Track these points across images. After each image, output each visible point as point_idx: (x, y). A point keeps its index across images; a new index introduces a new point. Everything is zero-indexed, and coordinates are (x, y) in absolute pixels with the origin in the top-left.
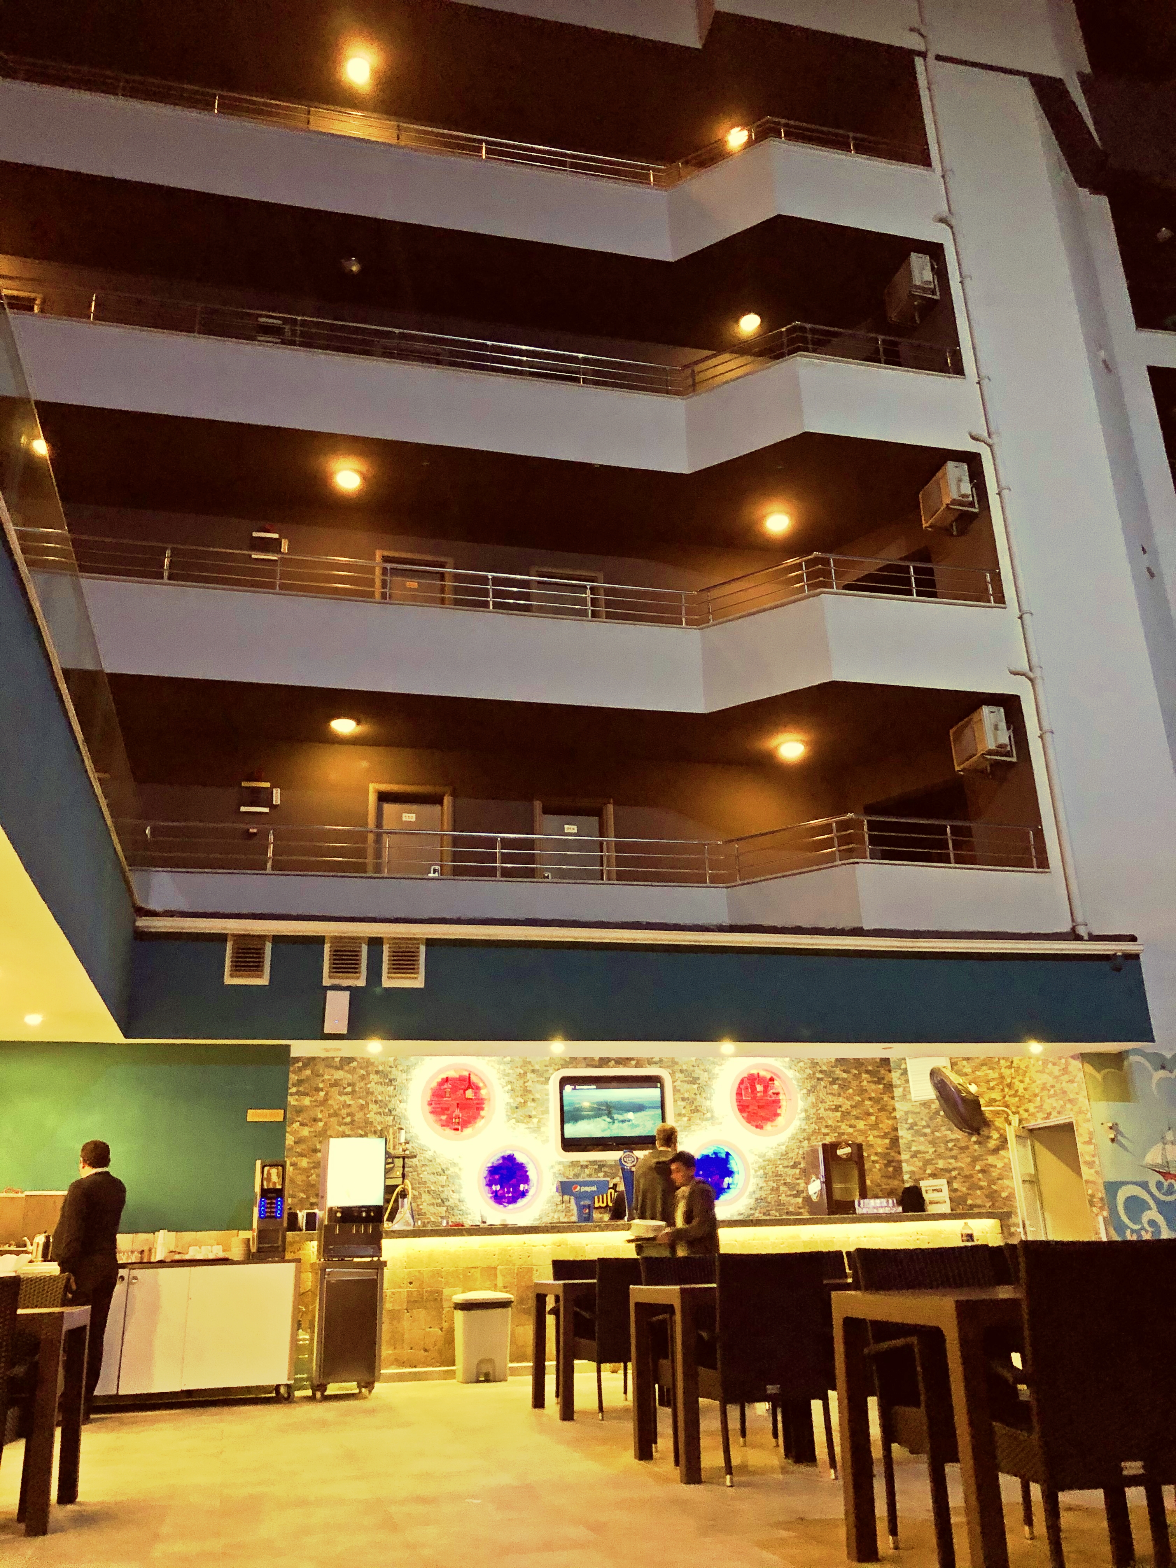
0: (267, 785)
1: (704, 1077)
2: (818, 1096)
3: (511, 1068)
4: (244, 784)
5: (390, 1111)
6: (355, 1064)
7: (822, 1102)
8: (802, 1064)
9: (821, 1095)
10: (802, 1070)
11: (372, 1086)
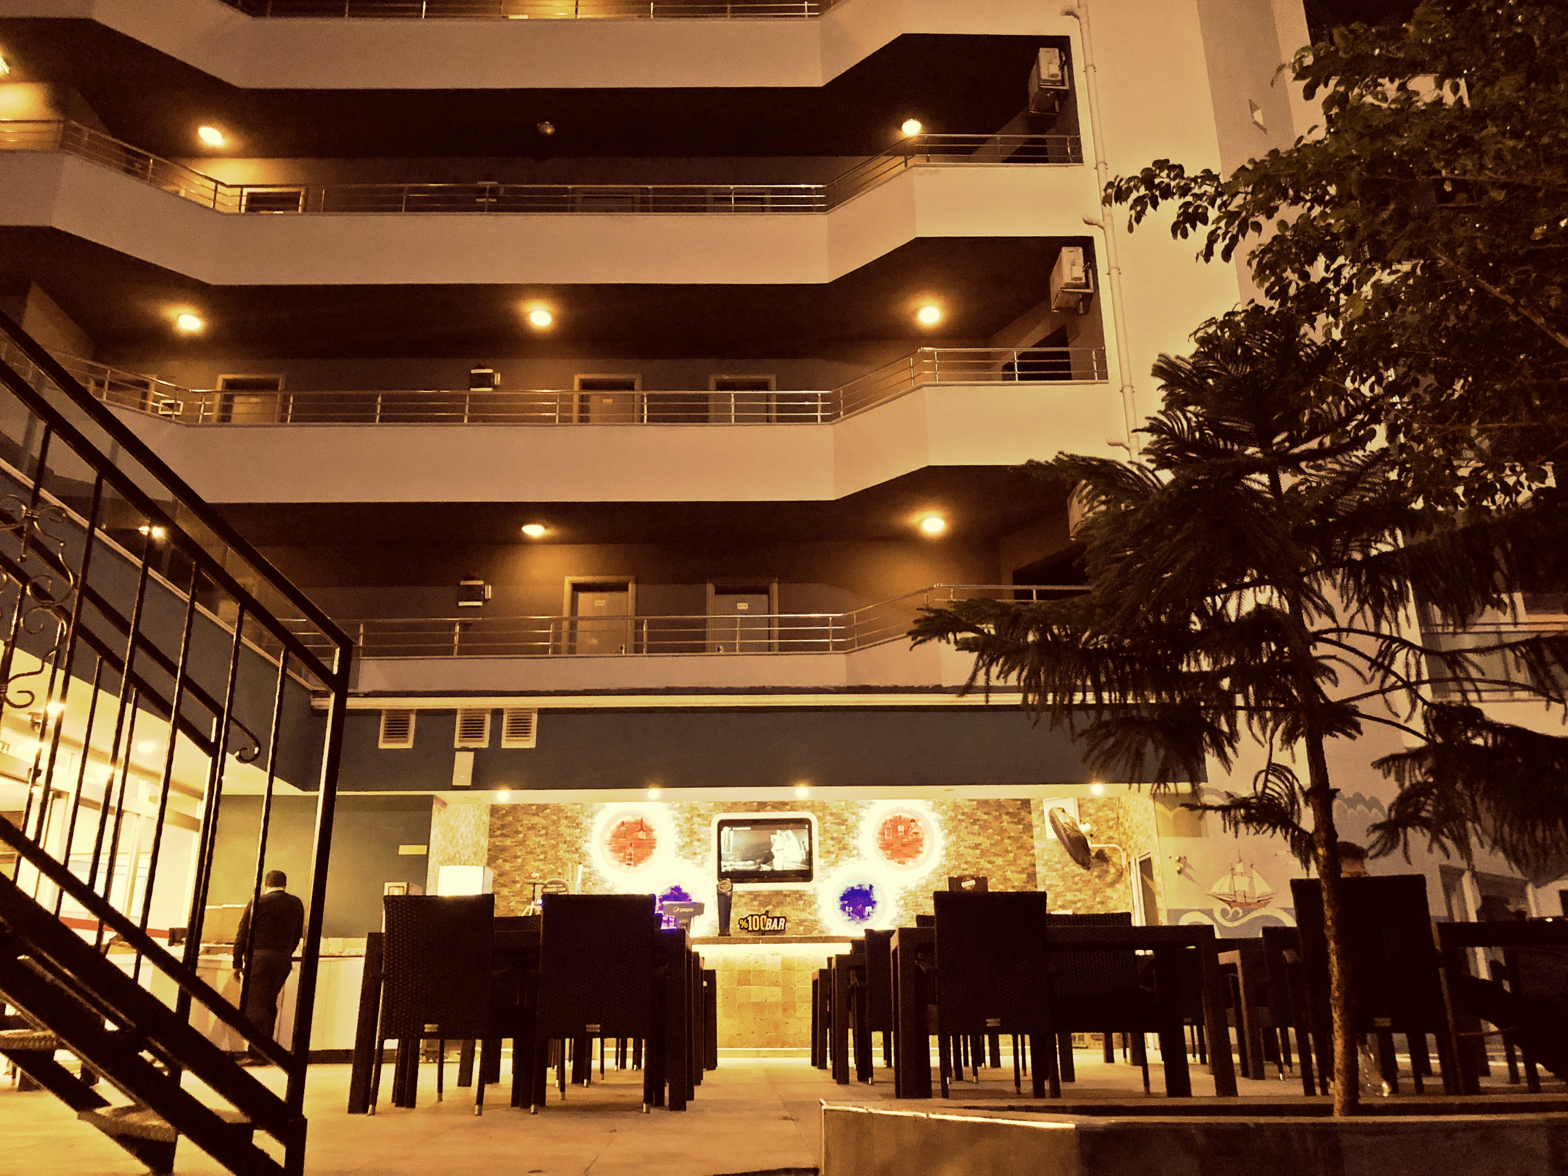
0: (481, 583)
1: (852, 819)
2: (959, 836)
3: (680, 813)
4: (463, 583)
5: (576, 849)
6: (548, 811)
7: (963, 840)
8: (944, 807)
9: (962, 834)
10: (945, 812)
11: (562, 829)
